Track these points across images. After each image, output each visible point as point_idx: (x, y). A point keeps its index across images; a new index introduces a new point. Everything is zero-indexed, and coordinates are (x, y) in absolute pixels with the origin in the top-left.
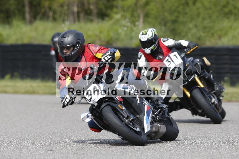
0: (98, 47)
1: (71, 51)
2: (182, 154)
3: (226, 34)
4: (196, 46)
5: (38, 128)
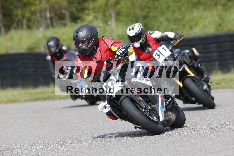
0: (113, 40)
1: (86, 45)
2: (165, 145)
3: (196, 24)
4: (181, 37)
5: (22, 136)
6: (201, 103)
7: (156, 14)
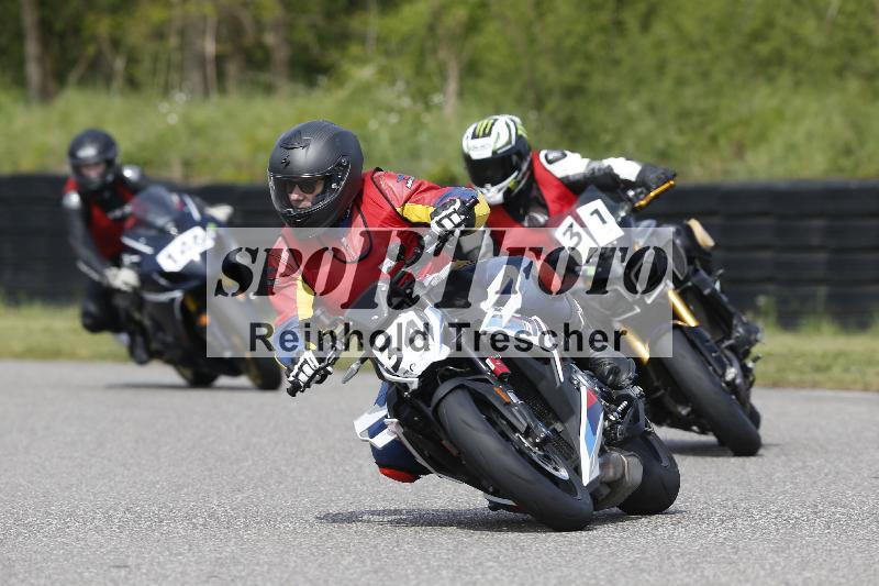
0: (410, 182)
1: (317, 196)
3: (762, 138)
4: (668, 181)
6: (710, 430)
7: (613, 84)
